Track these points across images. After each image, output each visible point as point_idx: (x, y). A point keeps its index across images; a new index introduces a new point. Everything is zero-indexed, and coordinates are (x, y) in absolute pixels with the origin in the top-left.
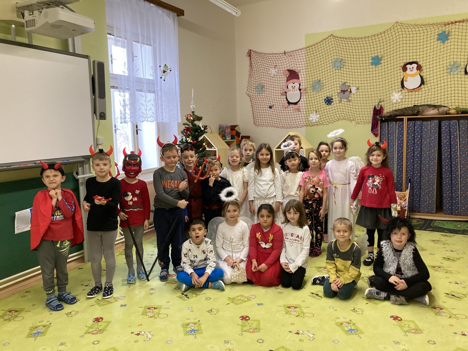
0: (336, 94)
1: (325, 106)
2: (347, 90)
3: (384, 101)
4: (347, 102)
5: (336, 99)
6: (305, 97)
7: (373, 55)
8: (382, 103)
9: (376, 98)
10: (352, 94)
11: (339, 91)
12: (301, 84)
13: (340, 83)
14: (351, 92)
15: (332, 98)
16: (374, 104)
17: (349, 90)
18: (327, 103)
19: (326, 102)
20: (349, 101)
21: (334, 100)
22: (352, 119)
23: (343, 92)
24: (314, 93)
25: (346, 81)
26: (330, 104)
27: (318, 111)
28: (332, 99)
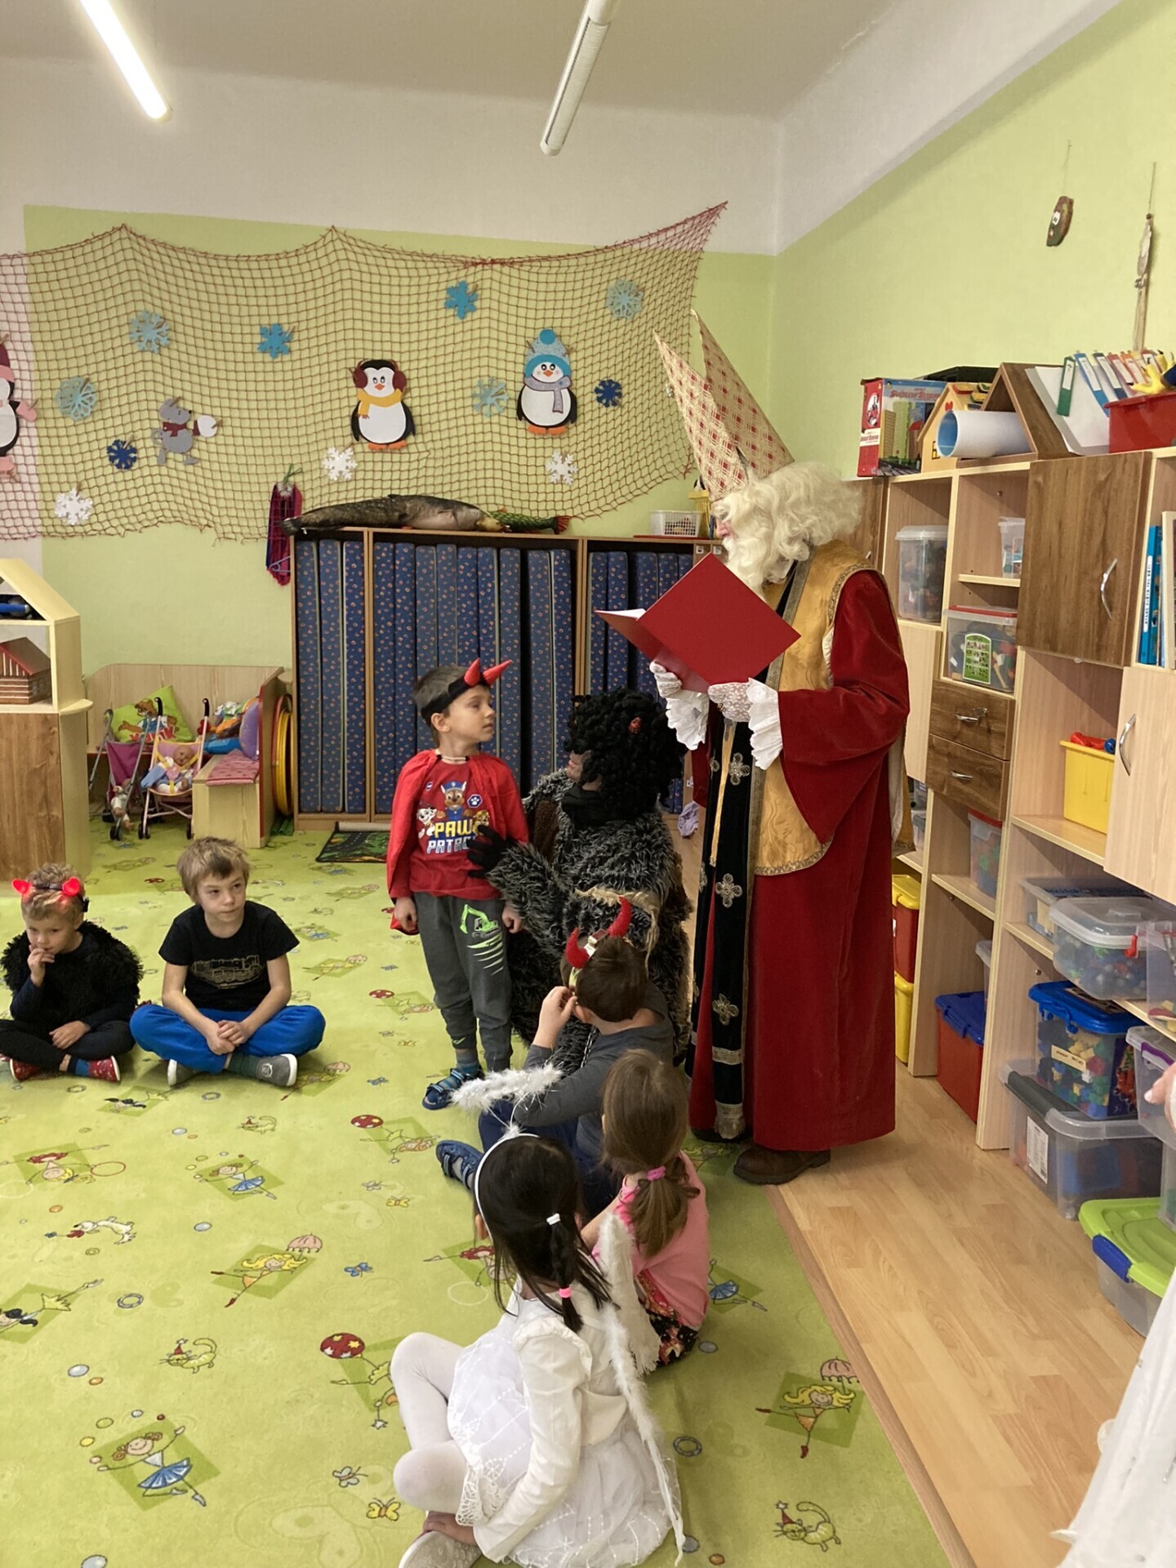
0: (148, 433)
1: (109, 470)
2: (184, 426)
3: (301, 472)
4: (186, 464)
5: (147, 450)
6: (33, 432)
7: (265, 321)
8: (298, 478)
9: (279, 461)
10: (200, 438)
11: (157, 425)
12: (18, 384)
13: (161, 398)
14: (196, 432)
15: (133, 445)
16: (272, 479)
17: (191, 426)
18: (117, 461)
19: (112, 459)
20: (193, 461)
21: (142, 453)
22: (204, 522)
23: (172, 428)
24: (70, 422)
25: (179, 393)
26: (128, 467)
27: (85, 485)
28: (134, 450)
